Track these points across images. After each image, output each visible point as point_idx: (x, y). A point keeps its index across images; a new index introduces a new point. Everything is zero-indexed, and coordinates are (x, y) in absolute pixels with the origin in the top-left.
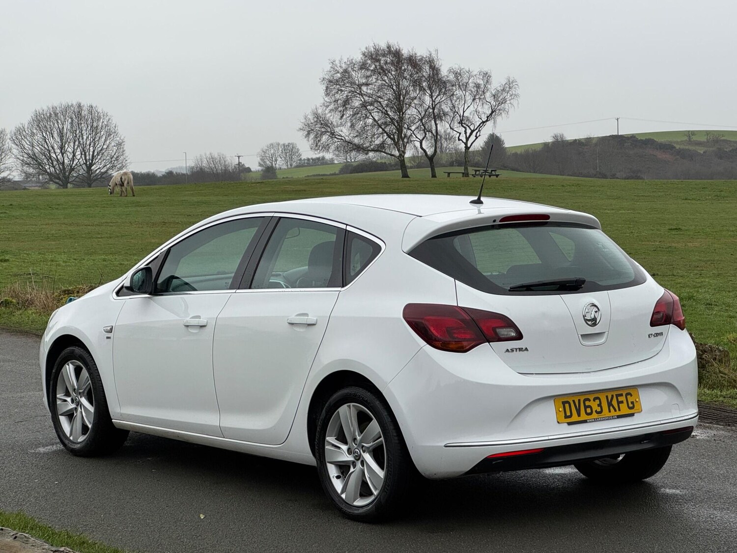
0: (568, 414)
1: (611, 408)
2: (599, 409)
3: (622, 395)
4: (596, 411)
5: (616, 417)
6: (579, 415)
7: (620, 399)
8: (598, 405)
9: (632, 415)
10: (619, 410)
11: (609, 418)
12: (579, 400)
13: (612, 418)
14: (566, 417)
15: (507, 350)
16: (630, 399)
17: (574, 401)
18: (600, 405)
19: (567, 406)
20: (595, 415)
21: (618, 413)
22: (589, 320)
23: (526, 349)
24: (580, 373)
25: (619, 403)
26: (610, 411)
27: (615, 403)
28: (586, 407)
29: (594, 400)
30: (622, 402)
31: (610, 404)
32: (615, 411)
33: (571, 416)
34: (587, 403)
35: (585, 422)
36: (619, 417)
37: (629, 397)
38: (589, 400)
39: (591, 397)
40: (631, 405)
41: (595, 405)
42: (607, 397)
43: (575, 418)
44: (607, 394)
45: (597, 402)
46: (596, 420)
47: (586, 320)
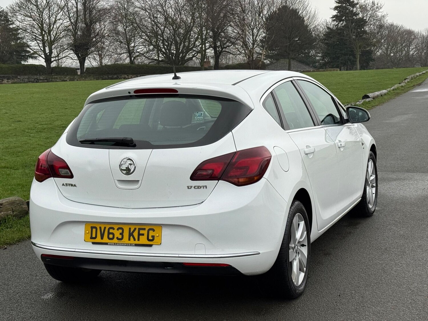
0: (94, 236)
1: (131, 237)
2: (120, 237)
3: (144, 229)
4: (118, 238)
5: (134, 245)
6: (102, 238)
7: (142, 232)
8: (120, 233)
9: (151, 246)
10: (139, 240)
11: (127, 245)
12: (105, 228)
13: (131, 245)
14: (92, 238)
15: (63, 185)
16: (151, 233)
17: (100, 228)
18: (122, 234)
19: (94, 230)
20: (115, 241)
21: (137, 242)
22: (124, 170)
23: (75, 186)
24: (121, 208)
25: (139, 235)
26: (129, 240)
27: (136, 234)
28: (109, 233)
29: (118, 229)
30: (143, 235)
31: (131, 234)
32: (135, 240)
33: (95, 238)
34: (111, 231)
35: (106, 244)
36: (136, 245)
37: (151, 232)
38: (113, 229)
39: (116, 227)
40: (150, 238)
41: (117, 234)
42: (130, 229)
43: (99, 239)
44: (130, 226)
45: (120, 231)
46: (115, 244)
47: (122, 170)
